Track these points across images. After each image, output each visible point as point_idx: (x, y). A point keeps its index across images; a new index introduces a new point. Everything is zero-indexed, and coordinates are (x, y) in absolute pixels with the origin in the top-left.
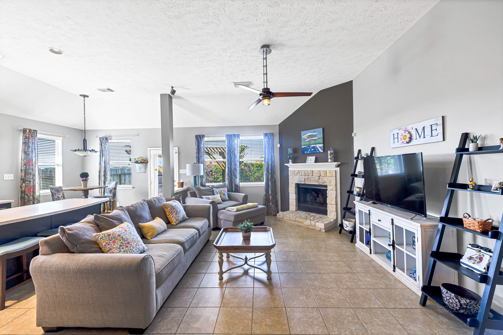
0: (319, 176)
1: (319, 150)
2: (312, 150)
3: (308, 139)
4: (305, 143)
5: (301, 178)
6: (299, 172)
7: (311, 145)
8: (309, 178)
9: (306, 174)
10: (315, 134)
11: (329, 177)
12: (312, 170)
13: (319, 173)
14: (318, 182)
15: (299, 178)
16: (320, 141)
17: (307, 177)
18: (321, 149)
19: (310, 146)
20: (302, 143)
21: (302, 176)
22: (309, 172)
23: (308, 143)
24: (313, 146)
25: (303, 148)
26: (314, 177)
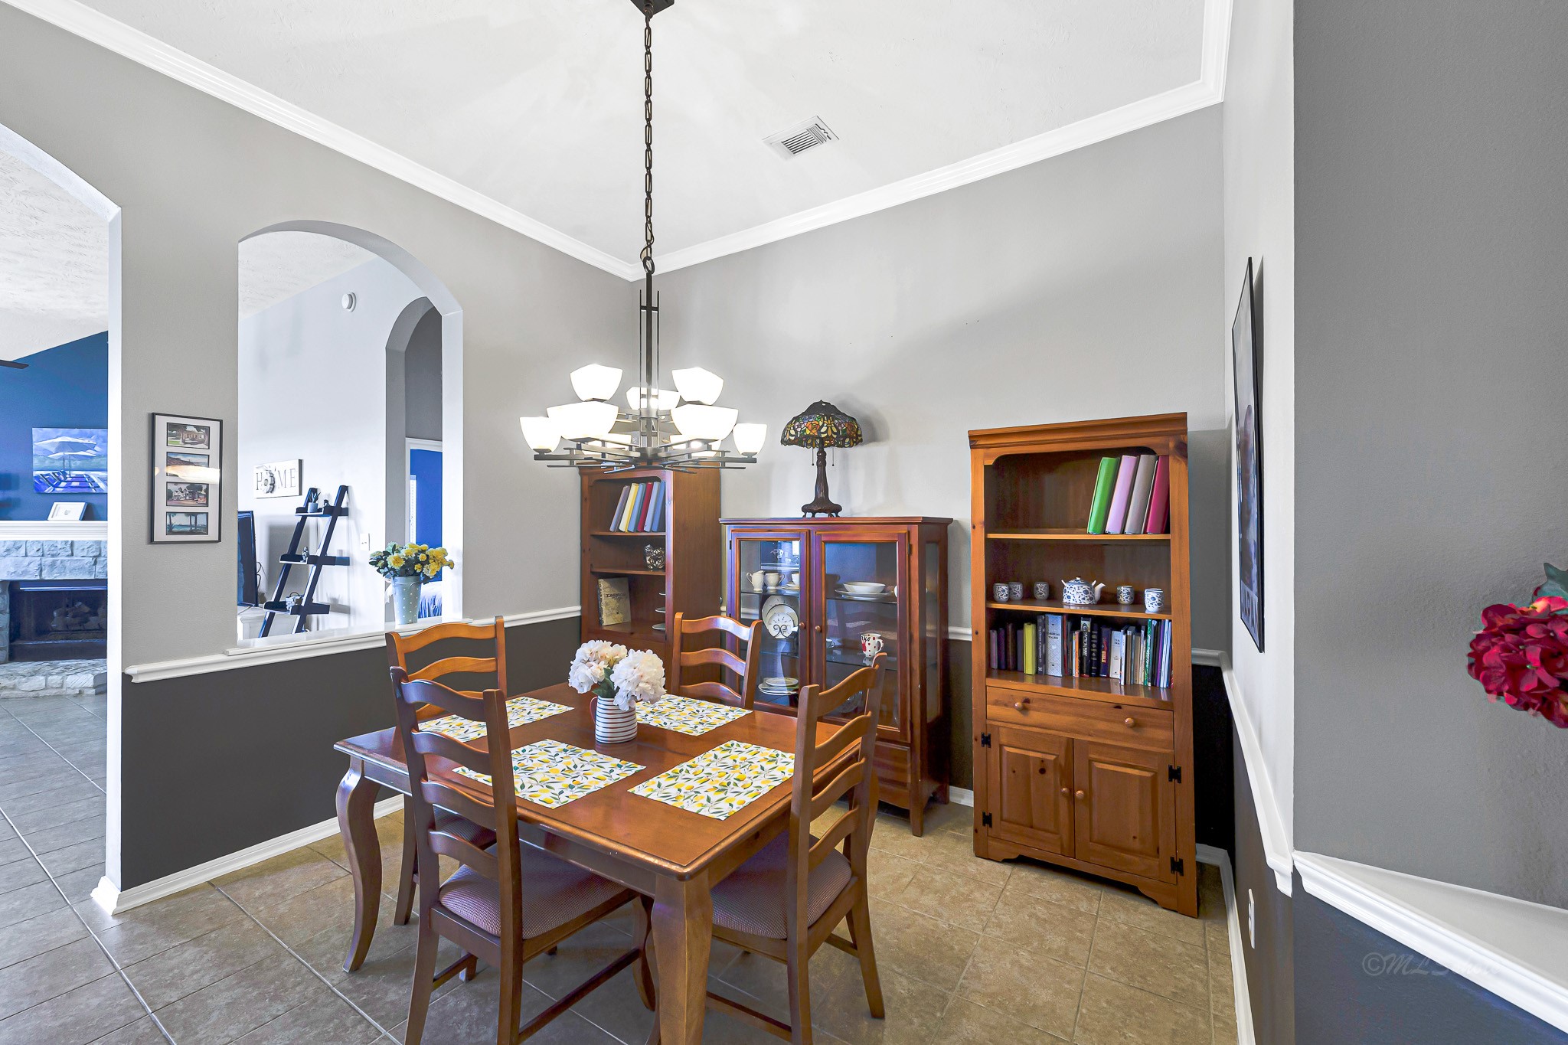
0: (94, 557)
1: (99, 488)
2: (74, 484)
3: (61, 454)
4: (47, 463)
5: (26, 563)
6: (16, 546)
7: (70, 470)
8: (59, 562)
9: (46, 551)
10: (87, 442)
12: (70, 539)
13: (95, 548)
14: (90, 573)
15: (17, 565)
16: (102, 463)
17: (48, 560)
19: (68, 472)
20: (36, 462)
21: (28, 559)
22: (59, 547)
23: (58, 464)
24: (77, 475)
25: (37, 477)
26: (75, 558)
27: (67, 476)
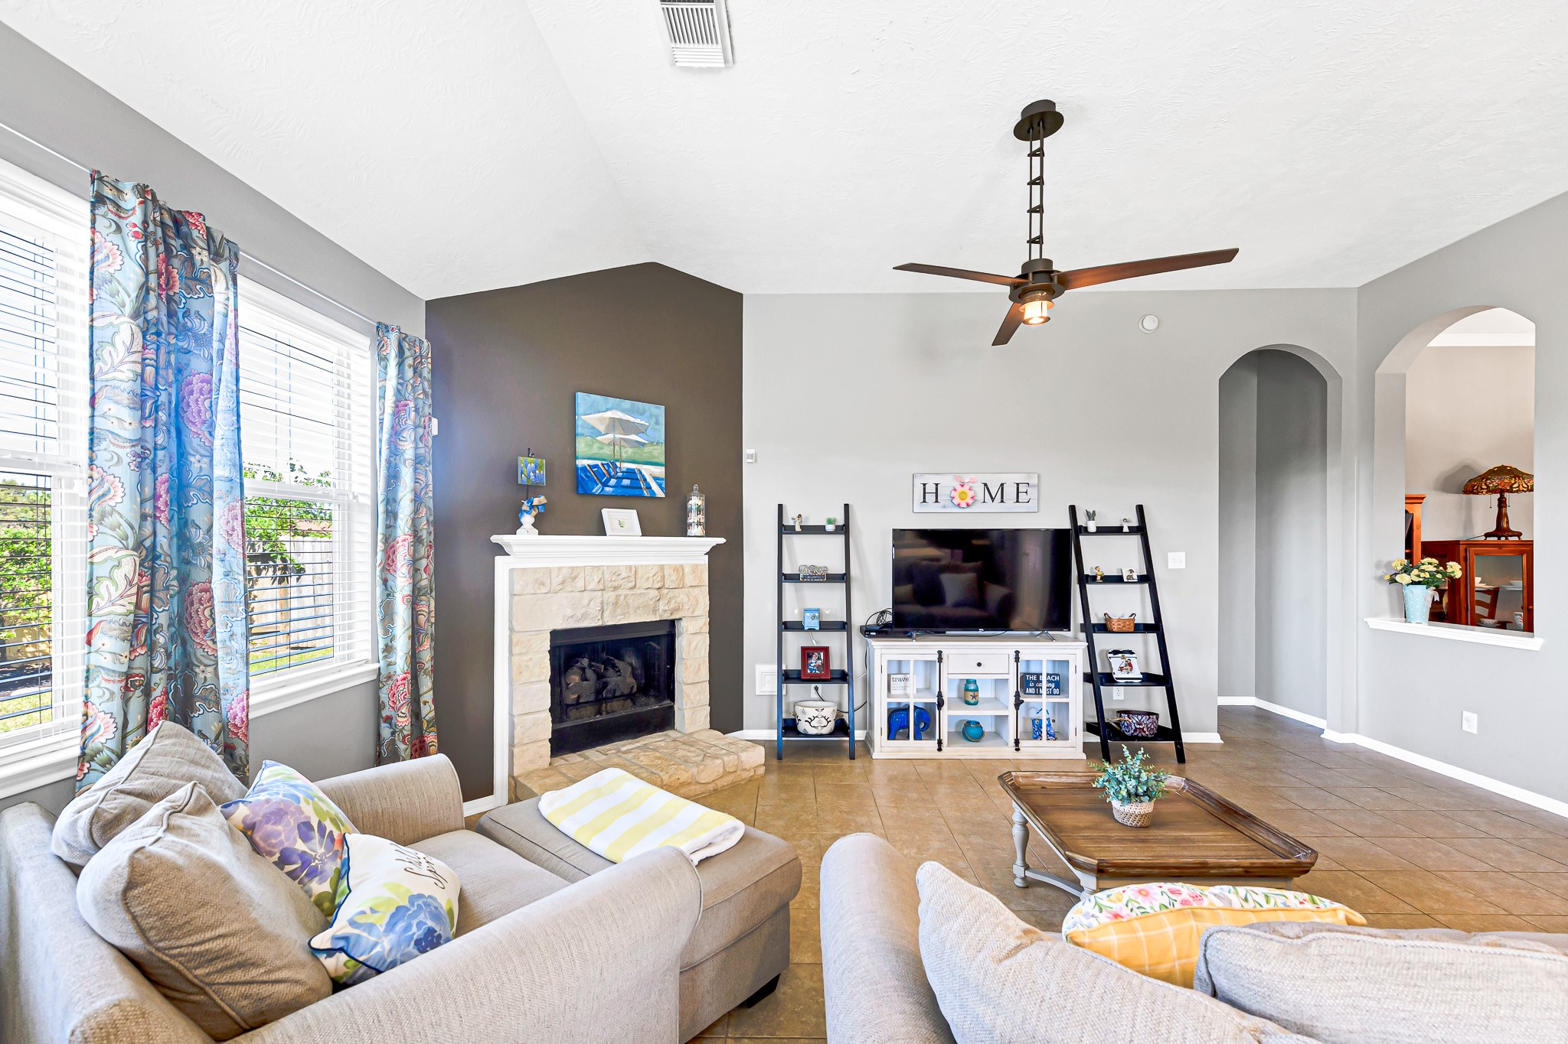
0: (659, 588)
1: (651, 488)
2: (626, 482)
3: (611, 436)
4: (595, 450)
5: (586, 602)
6: (573, 575)
7: (620, 461)
8: (622, 598)
9: (610, 582)
10: (638, 421)
11: (691, 590)
12: (633, 564)
13: (660, 574)
14: (655, 611)
15: (574, 605)
16: (655, 453)
17: (610, 596)
18: (660, 486)
19: (618, 464)
20: (581, 446)
21: (586, 596)
22: (624, 575)
23: (607, 451)
24: (628, 469)
25: (584, 469)
26: (639, 592)
27: (618, 470)
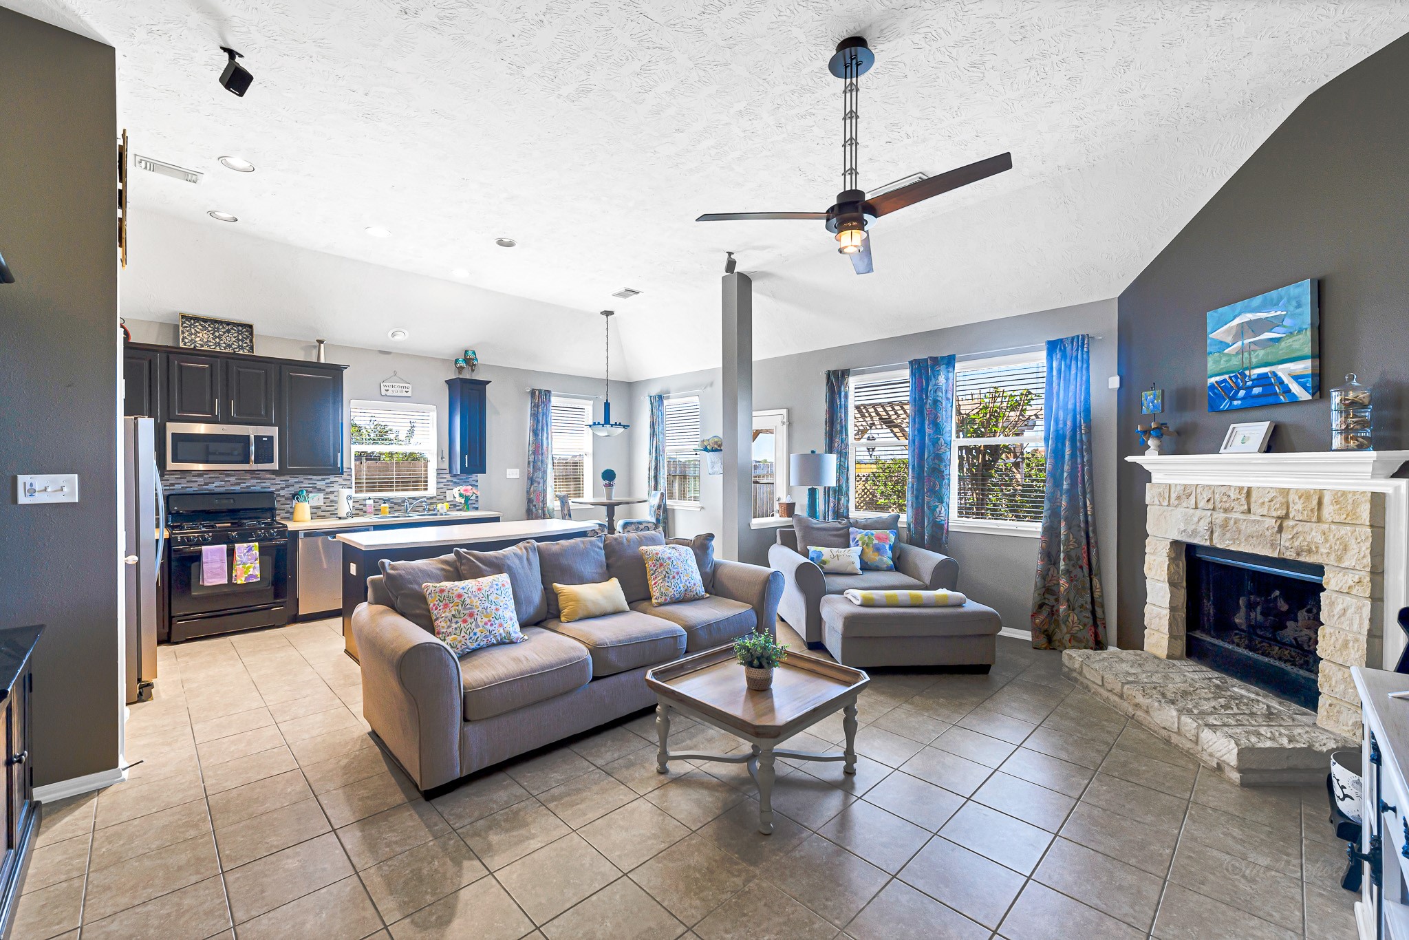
0: (1279, 518)
1: (1290, 391)
2: (1257, 391)
3: (1239, 344)
4: (1223, 364)
5: (1196, 519)
6: (1187, 492)
7: (1250, 368)
8: (1232, 522)
9: (1216, 500)
10: (1272, 314)
11: (1333, 527)
12: (1246, 485)
13: (1280, 499)
14: (1273, 546)
15: (1187, 520)
16: (1296, 345)
17: (1220, 517)
18: (1305, 388)
19: (1247, 373)
20: (1211, 366)
21: (1198, 513)
22: (1233, 497)
23: (1235, 362)
24: (1259, 375)
25: (1212, 387)
26: (1253, 517)
27: (1247, 379)
